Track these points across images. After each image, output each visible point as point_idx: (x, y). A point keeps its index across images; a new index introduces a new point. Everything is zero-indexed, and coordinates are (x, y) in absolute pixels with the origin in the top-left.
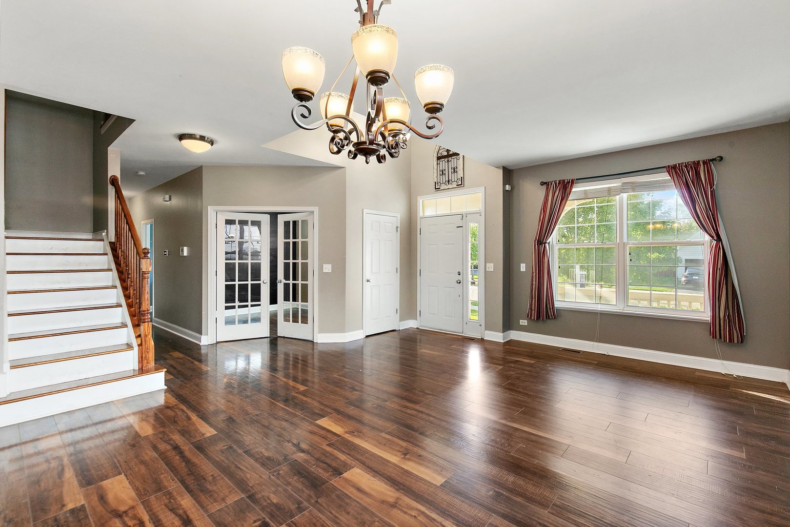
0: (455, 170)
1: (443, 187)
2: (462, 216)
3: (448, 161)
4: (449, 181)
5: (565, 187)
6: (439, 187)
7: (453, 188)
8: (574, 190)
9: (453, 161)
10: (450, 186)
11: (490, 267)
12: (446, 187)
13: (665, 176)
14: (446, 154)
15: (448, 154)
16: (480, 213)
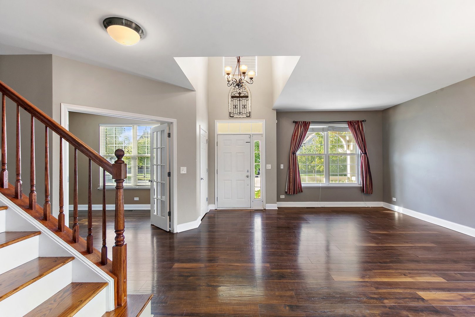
0: (244, 107)
1: (236, 116)
2: (250, 136)
3: (240, 100)
4: (240, 113)
5: (306, 125)
6: (233, 116)
7: (243, 118)
8: (310, 127)
9: (243, 101)
10: (241, 116)
11: (269, 167)
12: (238, 116)
13: (346, 126)
14: (238, 95)
15: (240, 95)
16: (262, 135)
